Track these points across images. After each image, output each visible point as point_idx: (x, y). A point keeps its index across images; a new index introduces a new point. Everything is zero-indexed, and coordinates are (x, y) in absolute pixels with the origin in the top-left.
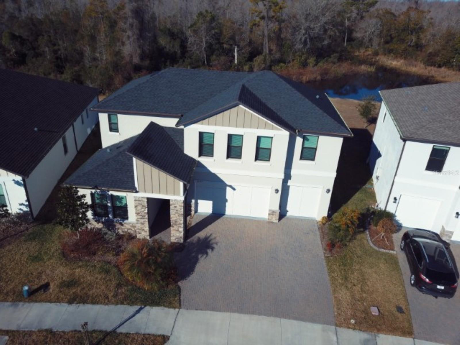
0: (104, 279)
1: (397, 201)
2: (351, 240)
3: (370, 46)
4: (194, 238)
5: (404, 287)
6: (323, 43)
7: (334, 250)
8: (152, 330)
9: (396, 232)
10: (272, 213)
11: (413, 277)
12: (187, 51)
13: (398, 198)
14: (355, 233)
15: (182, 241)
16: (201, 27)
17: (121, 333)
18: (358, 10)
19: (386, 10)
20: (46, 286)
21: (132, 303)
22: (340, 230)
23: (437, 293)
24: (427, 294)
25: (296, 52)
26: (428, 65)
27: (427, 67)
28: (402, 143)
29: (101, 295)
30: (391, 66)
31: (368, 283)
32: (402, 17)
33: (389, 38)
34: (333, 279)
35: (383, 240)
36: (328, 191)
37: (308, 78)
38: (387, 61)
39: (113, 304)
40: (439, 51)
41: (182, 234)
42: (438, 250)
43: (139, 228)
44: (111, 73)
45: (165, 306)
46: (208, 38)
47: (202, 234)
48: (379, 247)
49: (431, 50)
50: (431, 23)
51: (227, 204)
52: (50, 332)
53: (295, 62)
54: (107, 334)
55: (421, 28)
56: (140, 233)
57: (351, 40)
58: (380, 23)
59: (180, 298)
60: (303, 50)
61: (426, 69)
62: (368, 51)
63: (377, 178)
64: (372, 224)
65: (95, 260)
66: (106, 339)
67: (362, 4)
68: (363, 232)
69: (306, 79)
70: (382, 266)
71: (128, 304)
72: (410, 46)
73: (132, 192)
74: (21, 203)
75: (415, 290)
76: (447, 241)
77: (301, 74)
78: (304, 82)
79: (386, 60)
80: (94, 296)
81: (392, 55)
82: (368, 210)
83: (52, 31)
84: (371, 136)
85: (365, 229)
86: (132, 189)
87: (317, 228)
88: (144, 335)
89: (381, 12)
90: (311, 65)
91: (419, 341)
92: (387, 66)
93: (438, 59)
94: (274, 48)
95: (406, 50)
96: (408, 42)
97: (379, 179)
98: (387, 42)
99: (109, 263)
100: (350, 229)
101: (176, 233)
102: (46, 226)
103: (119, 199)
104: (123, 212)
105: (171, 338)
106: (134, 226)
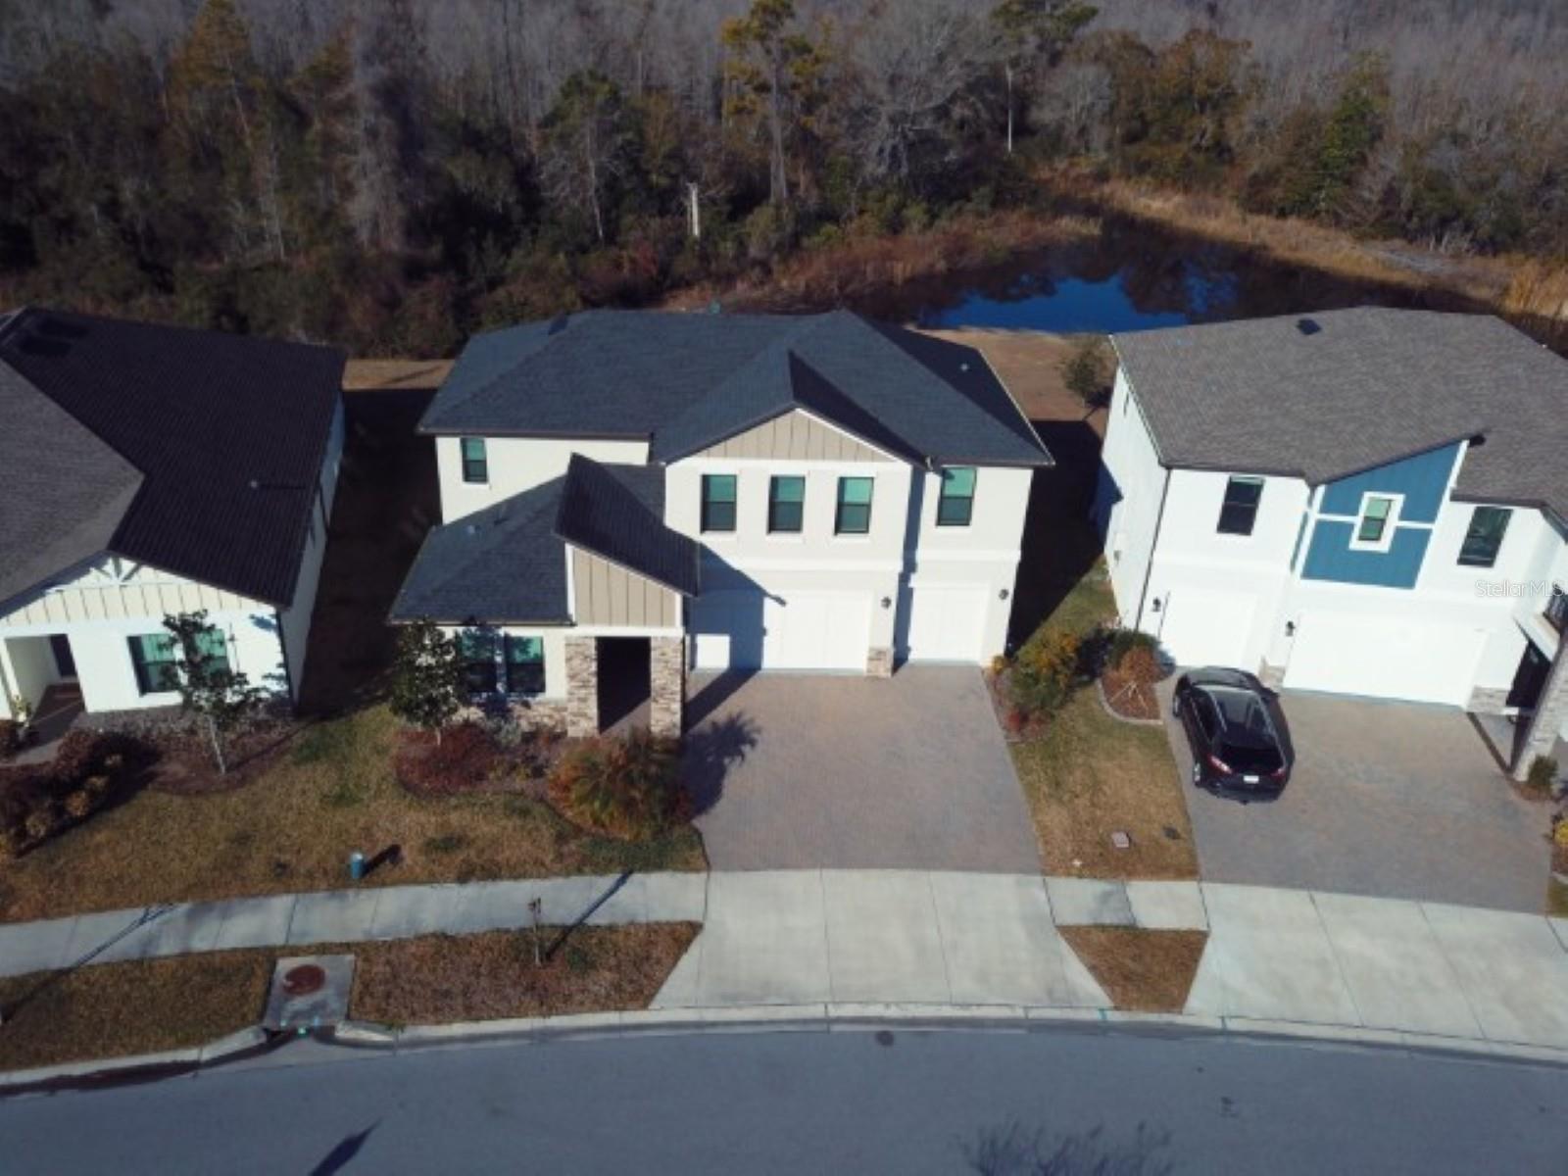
0: (523, 828)
1: (1162, 608)
2: (1062, 705)
3: (1083, 151)
4: (704, 725)
5: (1180, 790)
6: (946, 159)
7: (1028, 729)
8: (663, 914)
9: (1161, 679)
10: (876, 655)
11: (1197, 769)
12: (541, 203)
13: (1163, 601)
14: (1071, 688)
15: (677, 732)
16: (582, 126)
17: (598, 927)
18: (1042, 35)
19: (1125, 36)
20: (393, 853)
21: (601, 870)
22: (1037, 681)
23: (1246, 794)
24: (1226, 797)
25: (869, 188)
26: (1251, 211)
27: (1249, 217)
28: (1163, 472)
29: (525, 861)
30: (1149, 214)
31: (1105, 788)
32: (1170, 59)
33: (1136, 124)
34: (1031, 789)
35: (1134, 698)
36: (1004, 594)
37: (909, 267)
38: (1135, 199)
39: (557, 874)
40: (1278, 170)
41: (677, 718)
42: (1252, 711)
43: (575, 710)
44: (337, 288)
45: (676, 870)
46: (604, 159)
47: (720, 714)
48: (1126, 714)
49: (1255, 167)
50: (1254, 80)
51: (767, 640)
52: (442, 937)
53: (866, 217)
54: (566, 930)
55: (1229, 93)
56: (573, 723)
57: (1023, 130)
58: (1106, 81)
59: (704, 850)
60: (888, 181)
61: (1245, 221)
62: (1078, 164)
63: (1117, 555)
64: (1109, 665)
65: (485, 792)
66: (569, 939)
67: (1051, 16)
68: (1091, 682)
69: (905, 268)
70: (1133, 752)
71: (595, 873)
72: (1198, 148)
73: (561, 625)
74: (267, 672)
75: (1203, 794)
76: (1275, 690)
77: (888, 256)
78: (899, 280)
79: (1131, 196)
80: (512, 863)
81: (1148, 178)
82: (1099, 631)
83: (70, 136)
84: (1095, 443)
85: (1093, 675)
86: (561, 618)
87: (982, 683)
88: (648, 925)
89: (1108, 42)
90: (916, 227)
91: (1211, 885)
92: (1135, 213)
93: (1277, 193)
94: (803, 179)
95: (1187, 162)
96: (1191, 138)
97: (1123, 556)
98: (1132, 138)
99: (522, 793)
100: (1060, 677)
101: (662, 715)
102: (331, 726)
103: (523, 644)
104: (530, 675)
105: (708, 926)
106: (560, 709)
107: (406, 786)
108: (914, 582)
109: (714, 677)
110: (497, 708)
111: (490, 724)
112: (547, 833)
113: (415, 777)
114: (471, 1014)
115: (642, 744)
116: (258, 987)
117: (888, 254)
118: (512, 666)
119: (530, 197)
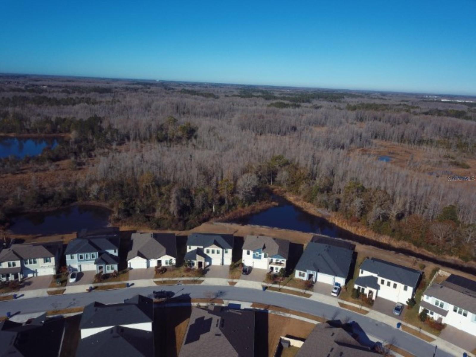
2: (234, 269)
4: (206, 269)
7: (231, 270)
17: (197, 280)
34: (230, 273)
36: (231, 259)
45: (203, 277)
51: (212, 263)
56: (196, 268)
65: (190, 272)
68: (238, 267)
69: (244, 214)
71: (197, 277)
73: (196, 260)
90: (247, 206)
91: (239, 280)
99: (193, 272)
102: (179, 267)
105: (205, 280)
108: (224, 258)
109: (207, 265)
110: (191, 266)
111: (190, 268)
112: (194, 275)
113: (185, 271)
114: (190, 284)
115: (201, 269)
117: (242, 212)
118: (192, 263)
119: (193, 205)
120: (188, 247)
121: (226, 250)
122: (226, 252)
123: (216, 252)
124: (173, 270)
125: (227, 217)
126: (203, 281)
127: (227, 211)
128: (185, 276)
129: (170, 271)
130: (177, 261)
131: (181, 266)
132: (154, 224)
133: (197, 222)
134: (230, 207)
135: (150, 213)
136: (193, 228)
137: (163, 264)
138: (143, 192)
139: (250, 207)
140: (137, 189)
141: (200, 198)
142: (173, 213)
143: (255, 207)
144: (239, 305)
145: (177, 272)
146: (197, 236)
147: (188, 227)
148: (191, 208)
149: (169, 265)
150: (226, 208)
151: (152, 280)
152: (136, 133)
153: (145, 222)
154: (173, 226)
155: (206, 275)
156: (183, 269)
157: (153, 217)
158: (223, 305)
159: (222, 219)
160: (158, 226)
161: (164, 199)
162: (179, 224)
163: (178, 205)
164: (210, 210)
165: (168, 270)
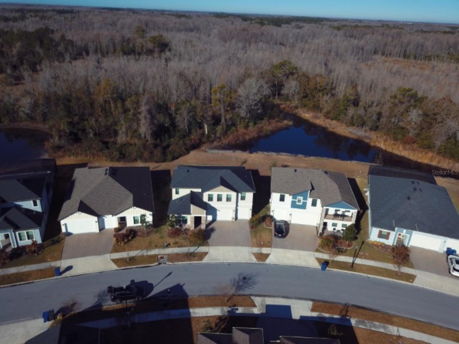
0: (185, 241)
2: (259, 225)
3: (293, 100)
4: (208, 228)
5: (272, 237)
7: (253, 229)
8: (203, 251)
9: (273, 222)
10: (233, 218)
11: (274, 234)
13: (273, 210)
14: (260, 223)
15: (205, 229)
16: (184, 111)
17: (196, 252)
19: (304, 73)
20: (169, 244)
21: (196, 246)
22: (254, 222)
24: (277, 237)
25: (242, 119)
26: (326, 118)
31: (262, 236)
34: (252, 237)
35: (269, 224)
36: (250, 209)
38: (303, 113)
39: (190, 247)
41: (205, 227)
43: (191, 226)
45: (205, 246)
47: (211, 227)
48: (267, 226)
51: (217, 216)
52: (177, 253)
53: (241, 125)
54: (192, 253)
56: (191, 228)
57: (280, 95)
58: (298, 85)
59: (208, 244)
60: (246, 117)
61: (324, 121)
62: (291, 104)
64: (266, 220)
65: (180, 237)
68: (263, 222)
69: (248, 137)
70: (267, 232)
74: (151, 221)
75: (274, 237)
76: (289, 223)
81: (306, 108)
82: (266, 215)
86: (190, 214)
87: (248, 222)
90: (251, 127)
91: (273, 248)
98: (304, 98)
99: (185, 237)
100: (257, 222)
101: (203, 226)
102: (158, 228)
103: (184, 217)
104: (185, 221)
105: (209, 253)
106: (189, 226)
107: (169, 236)
108: (238, 208)
109: (209, 221)
110: (181, 226)
111: (180, 228)
112: (188, 242)
113: (171, 235)
114: (182, 261)
115: (201, 230)
116: (157, 258)
117: (245, 134)
118: (183, 220)
119: (173, 125)
120: (174, 190)
121: (241, 194)
122: (243, 198)
123: (224, 198)
124: (148, 234)
125: (225, 141)
126: (206, 253)
127: (225, 133)
128: (172, 244)
129: (143, 235)
130: (154, 216)
131: (163, 225)
132: (115, 153)
133: (183, 149)
134: (228, 127)
135: (110, 138)
136: (177, 158)
137: (130, 223)
138: (100, 109)
139: (255, 128)
140: (92, 104)
141: (185, 114)
142: (145, 137)
143: (262, 127)
144: (288, 309)
145: (155, 237)
146: (188, 171)
147: (169, 157)
148: (171, 128)
149: (140, 224)
150: (223, 129)
151: (108, 257)
152: (97, 46)
153: (101, 150)
154: (146, 154)
155: (209, 241)
156: (166, 230)
157: (115, 143)
158: (256, 311)
159: (218, 144)
160: (122, 156)
161: (131, 117)
162: (155, 152)
163: (152, 123)
164: (199, 132)
165: (139, 234)
